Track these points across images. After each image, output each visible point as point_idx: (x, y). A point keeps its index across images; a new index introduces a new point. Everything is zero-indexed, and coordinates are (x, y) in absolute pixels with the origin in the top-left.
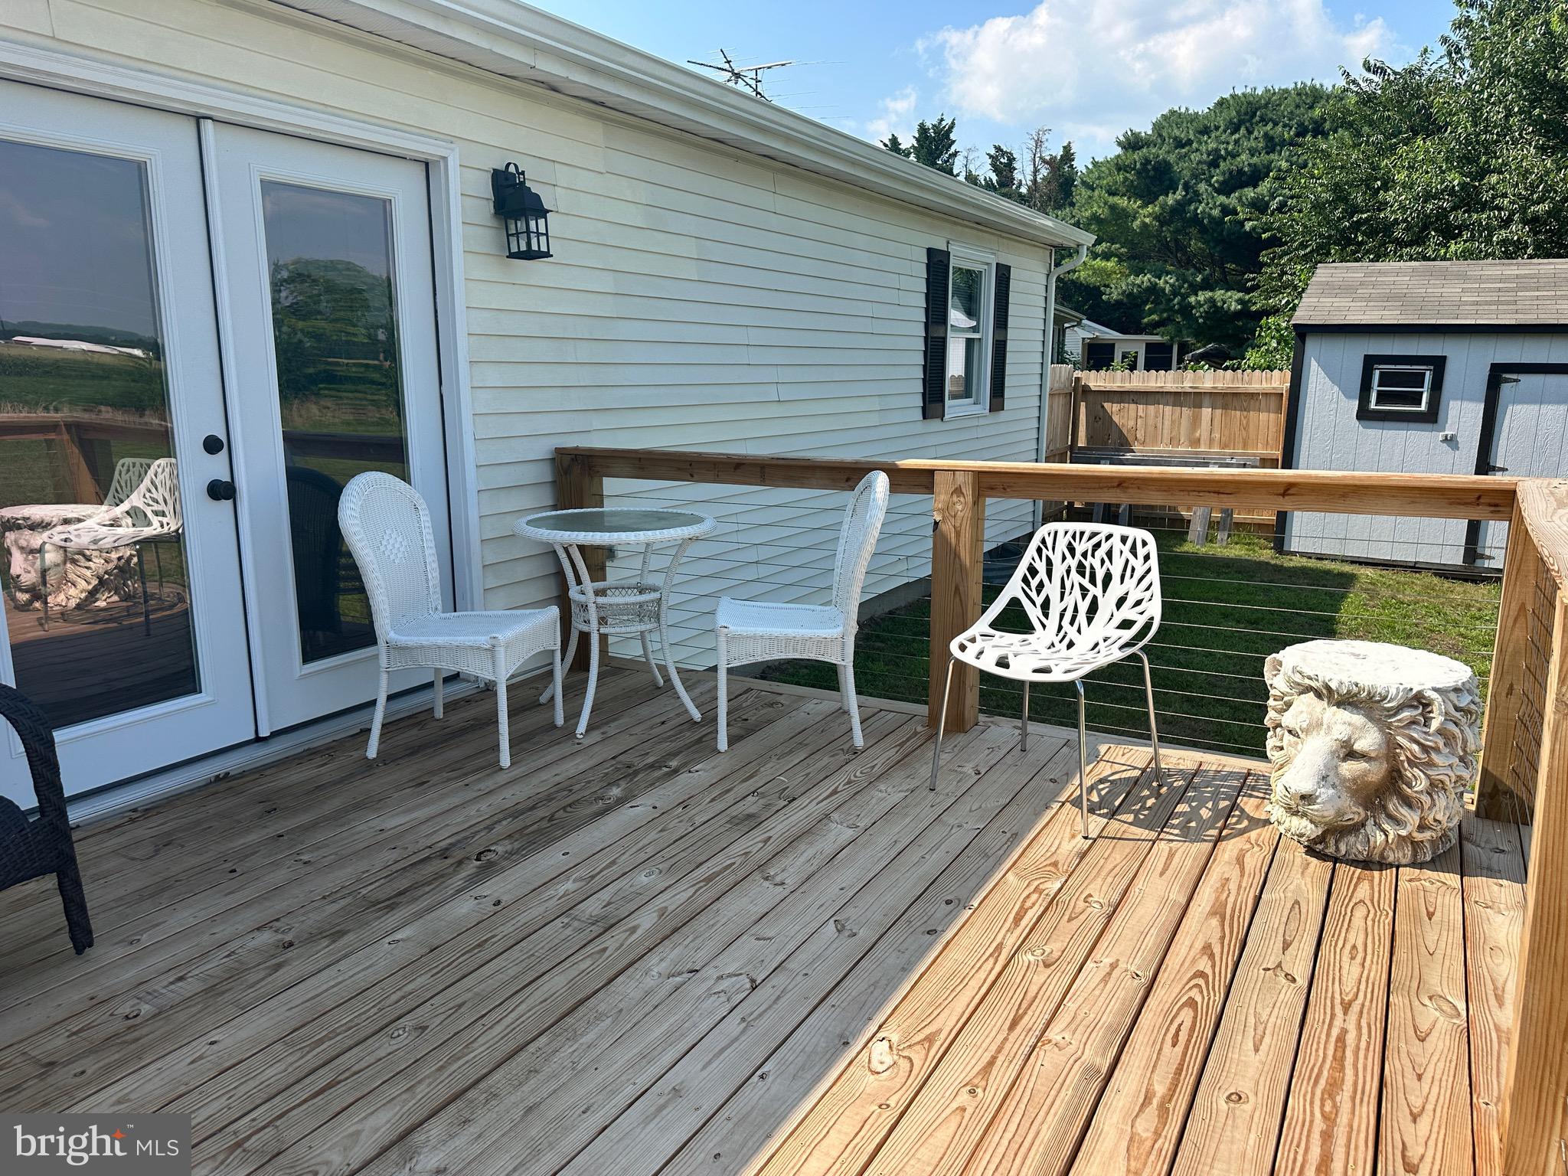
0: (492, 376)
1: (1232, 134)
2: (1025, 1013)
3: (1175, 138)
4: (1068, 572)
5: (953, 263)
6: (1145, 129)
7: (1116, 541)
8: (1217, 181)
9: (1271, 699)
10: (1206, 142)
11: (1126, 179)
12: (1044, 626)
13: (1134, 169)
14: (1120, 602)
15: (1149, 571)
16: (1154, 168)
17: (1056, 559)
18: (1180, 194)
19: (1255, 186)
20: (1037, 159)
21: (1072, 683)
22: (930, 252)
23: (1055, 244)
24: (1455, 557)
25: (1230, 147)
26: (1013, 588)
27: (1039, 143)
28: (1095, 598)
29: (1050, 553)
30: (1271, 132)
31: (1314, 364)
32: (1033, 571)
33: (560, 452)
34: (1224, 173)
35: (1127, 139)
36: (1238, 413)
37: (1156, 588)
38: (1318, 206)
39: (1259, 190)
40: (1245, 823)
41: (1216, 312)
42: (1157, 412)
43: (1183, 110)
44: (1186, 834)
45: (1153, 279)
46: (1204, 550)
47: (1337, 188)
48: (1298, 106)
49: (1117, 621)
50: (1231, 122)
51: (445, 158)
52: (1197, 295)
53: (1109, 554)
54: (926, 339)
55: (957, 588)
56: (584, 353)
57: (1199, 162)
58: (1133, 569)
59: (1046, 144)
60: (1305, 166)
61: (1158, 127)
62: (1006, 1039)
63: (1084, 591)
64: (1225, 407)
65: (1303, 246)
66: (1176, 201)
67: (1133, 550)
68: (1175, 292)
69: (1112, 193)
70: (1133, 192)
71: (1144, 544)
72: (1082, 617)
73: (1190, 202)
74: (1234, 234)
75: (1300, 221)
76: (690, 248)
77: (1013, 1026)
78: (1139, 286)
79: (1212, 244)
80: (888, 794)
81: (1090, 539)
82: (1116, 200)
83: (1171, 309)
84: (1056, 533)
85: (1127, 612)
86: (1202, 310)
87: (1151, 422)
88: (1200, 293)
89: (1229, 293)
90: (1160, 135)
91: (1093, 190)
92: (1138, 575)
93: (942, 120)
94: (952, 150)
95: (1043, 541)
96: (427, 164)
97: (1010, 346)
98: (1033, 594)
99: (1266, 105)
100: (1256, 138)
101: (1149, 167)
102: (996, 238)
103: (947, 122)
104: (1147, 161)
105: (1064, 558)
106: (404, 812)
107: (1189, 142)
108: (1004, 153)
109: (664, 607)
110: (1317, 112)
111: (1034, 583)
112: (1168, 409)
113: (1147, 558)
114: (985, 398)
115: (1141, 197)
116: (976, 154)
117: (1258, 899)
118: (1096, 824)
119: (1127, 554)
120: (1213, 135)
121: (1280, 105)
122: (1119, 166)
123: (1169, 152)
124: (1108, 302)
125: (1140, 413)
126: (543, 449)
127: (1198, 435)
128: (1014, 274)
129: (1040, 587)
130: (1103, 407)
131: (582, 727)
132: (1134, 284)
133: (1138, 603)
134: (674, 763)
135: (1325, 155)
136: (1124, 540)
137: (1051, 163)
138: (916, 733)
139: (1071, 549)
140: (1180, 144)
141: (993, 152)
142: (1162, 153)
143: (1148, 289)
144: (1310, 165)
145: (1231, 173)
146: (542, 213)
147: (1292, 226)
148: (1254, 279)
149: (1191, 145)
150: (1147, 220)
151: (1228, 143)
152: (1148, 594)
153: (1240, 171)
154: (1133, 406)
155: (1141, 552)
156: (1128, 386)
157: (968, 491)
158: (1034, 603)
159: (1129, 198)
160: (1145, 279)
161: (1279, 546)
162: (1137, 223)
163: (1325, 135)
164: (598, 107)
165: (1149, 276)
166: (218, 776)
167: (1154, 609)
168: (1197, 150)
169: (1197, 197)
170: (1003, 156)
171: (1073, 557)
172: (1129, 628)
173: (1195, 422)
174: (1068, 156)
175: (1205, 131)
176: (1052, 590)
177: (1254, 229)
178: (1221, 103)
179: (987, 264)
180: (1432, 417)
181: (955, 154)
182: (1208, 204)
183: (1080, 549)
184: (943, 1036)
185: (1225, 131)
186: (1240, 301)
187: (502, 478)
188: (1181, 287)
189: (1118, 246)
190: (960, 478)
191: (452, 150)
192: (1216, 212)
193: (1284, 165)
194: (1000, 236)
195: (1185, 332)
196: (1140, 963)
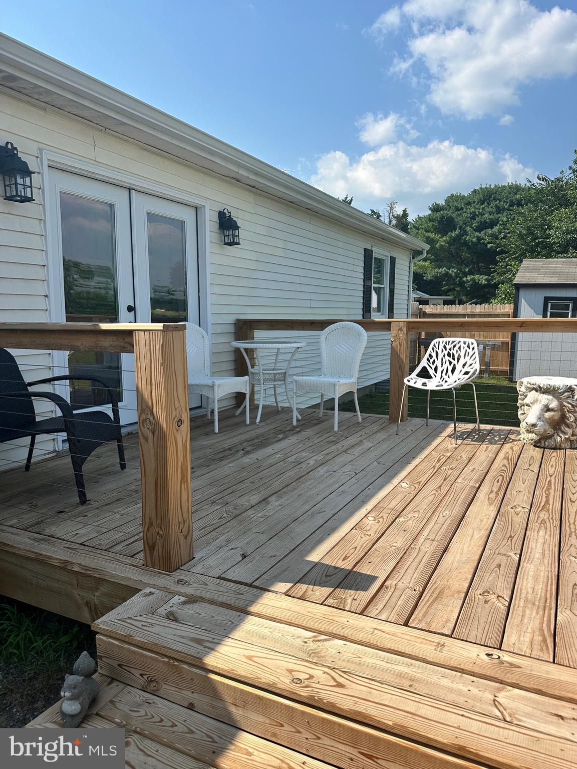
0: (217, 290)
1: (481, 205)
2: (448, 478)
3: (456, 207)
4: (444, 356)
5: (374, 255)
6: (442, 202)
7: (462, 344)
8: (475, 226)
9: (520, 396)
10: (470, 209)
11: (433, 225)
12: (436, 376)
13: (437, 220)
14: (464, 365)
15: (475, 353)
16: (446, 220)
17: (439, 351)
18: (457, 232)
19: (492, 228)
20: (391, 216)
21: (451, 389)
22: (365, 250)
23: (413, 249)
25: (480, 211)
26: (424, 363)
27: (392, 209)
28: (454, 365)
29: (437, 350)
30: (499, 205)
31: (523, 301)
32: (431, 356)
33: (238, 320)
34: (478, 223)
35: (434, 207)
37: (477, 359)
38: (521, 236)
39: (493, 230)
40: (511, 440)
41: (475, 284)
43: (459, 194)
44: (491, 443)
45: (447, 270)
46: (478, 381)
47: (528, 228)
48: (510, 193)
49: (463, 372)
50: (480, 200)
51: (204, 206)
52: (467, 277)
53: (460, 348)
54: (364, 286)
55: (400, 366)
56: (245, 282)
57: (467, 217)
58: (469, 353)
59: (395, 209)
60: (514, 219)
61: (447, 201)
62: (442, 484)
63: (450, 363)
65: (514, 253)
66: (456, 234)
67: (468, 347)
68: (457, 276)
69: (428, 232)
70: (437, 231)
71: (472, 344)
72: (450, 372)
73: (463, 235)
74: (482, 250)
75: (513, 242)
76: (280, 244)
77: (445, 480)
78: (440, 273)
79: (473, 254)
80: (381, 436)
81: (452, 343)
82: (429, 234)
83: (455, 284)
84: (439, 342)
85: (466, 369)
86: (469, 284)
88: (468, 276)
89: (481, 276)
90: (448, 205)
91: (419, 230)
92: (470, 355)
93: (347, 198)
95: (434, 345)
96: (197, 208)
97: (396, 291)
98: (431, 365)
99: (496, 193)
100: (492, 207)
101: (444, 219)
102: (390, 246)
104: (443, 217)
105: (442, 351)
106: (207, 441)
107: (462, 209)
108: (375, 213)
109: (287, 375)
110: (518, 196)
111: (431, 361)
113: (473, 349)
114: (386, 313)
115: (440, 233)
117: (519, 456)
118: (459, 442)
119: (466, 348)
120: (473, 206)
121: (502, 192)
122: (430, 219)
123: (453, 213)
124: (426, 280)
126: (232, 319)
128: (397, 261)
129: (434, 362)
131: (258, 420)
132: (437, 272)
133: (471, 365)
134: (298, 430)
135: (523, 215)
136: (465, 343)
137: (398, 218)
138: (385, 422)
139: (445, 347)
140: (457, 209)
142: (449, 213)
143: (444, 274)
144: (516, 219)
145: (481, 222)
146: (238, 228)
147: (510, 245)
148: (494, 268)
149: (463, 209)
150: (443, 243)
151: (479, 209)
152: (474, 361)
153: (485, 222)
155: (471, 347)
156: (443, 312)
157: (404, 329)
158: (431, 368)
159: (435, 234)
160: (443, 270)
162: (438, 245)
163: (522, 206)
164: (253, 189)
165: (445, 268)
166: (129, 433)
167: (477, 366)
168: (466, 212)
169: (466, 233)
171: (446, 350)
172: (468, 374)
174: (405, 214)
175: (469, 203)
176: (438, 363)
177: (491, 247)
178: (475, 191)
179: (387, 256)
182: (471, 236)
183: (448, 347)
184: (423, 482)
185: (478, 204)
186: (486, 280)
187: (219, 329)
188: (459, 274)
189: (430, 255)
190: (401, 324)
191: (207, 203)
192: (474, 240)
193: (505, 219)
194: (392, 245)
195: (461, 294)
196: (483, 468)
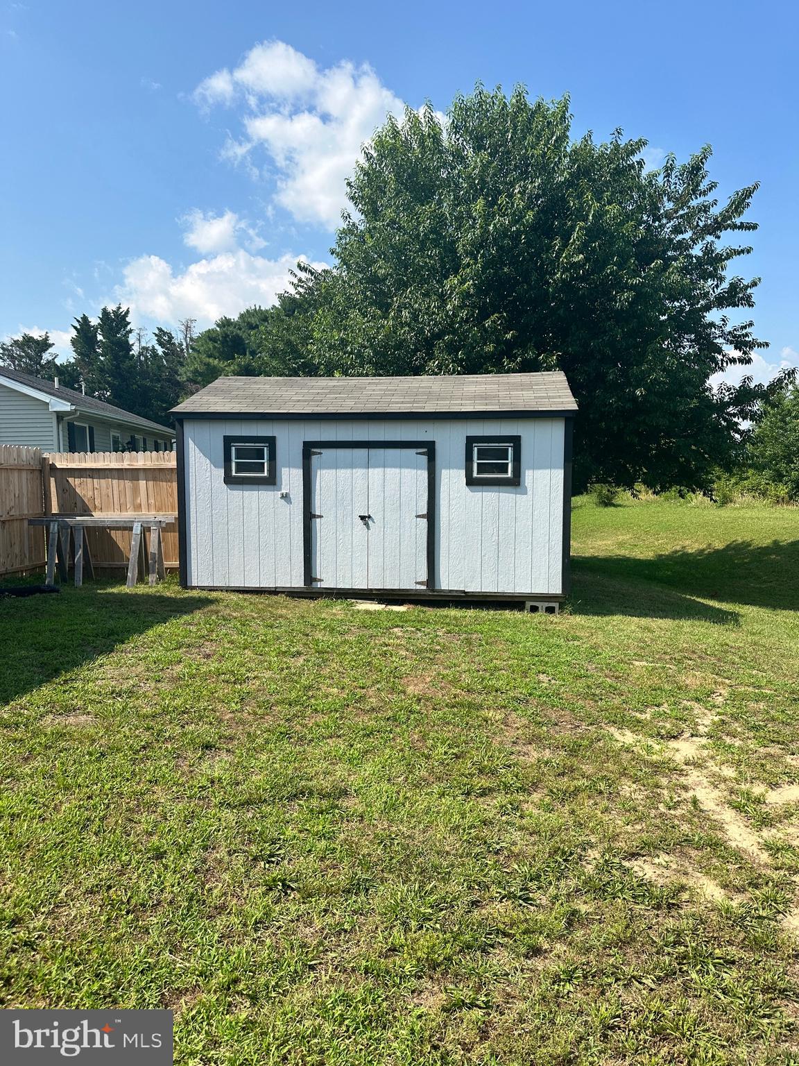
3: (248, 323)
6: (234, 317)
11: (214, 347)
16: (231, 340)
20: (188, 339)
24: (298, 582)
27: (188, 328)
31: (190, 441)
35: (222, 322)
36: (164, 483)
42: (107, 484)
43: (258, 307)
46: (142, 589)
61: (242, 316)
64: (154, 479)
70: (222, 355)
82: (211, 360)
87: (104, 492)
90: (242, 322)
93: (119, 308)
94: (128, 328)
101: (228, 339)
103: (124, 309)
104: (228, 336)
108: (165, 333)
112: (115, 482)
115: (226, 359)
116: (145, 332)
123: (245, 332)
125: (96, 486)
127: (139, 501)
130: (68, 481)
141: (157, 332)
154: (89, 480)
156: (84, 464)
159: (220, 360)
161: (184, 583)
170: (164, 335)
173: (136, 491)
175: (265, 319)
180: (271, 481)
181: (131, 331)
